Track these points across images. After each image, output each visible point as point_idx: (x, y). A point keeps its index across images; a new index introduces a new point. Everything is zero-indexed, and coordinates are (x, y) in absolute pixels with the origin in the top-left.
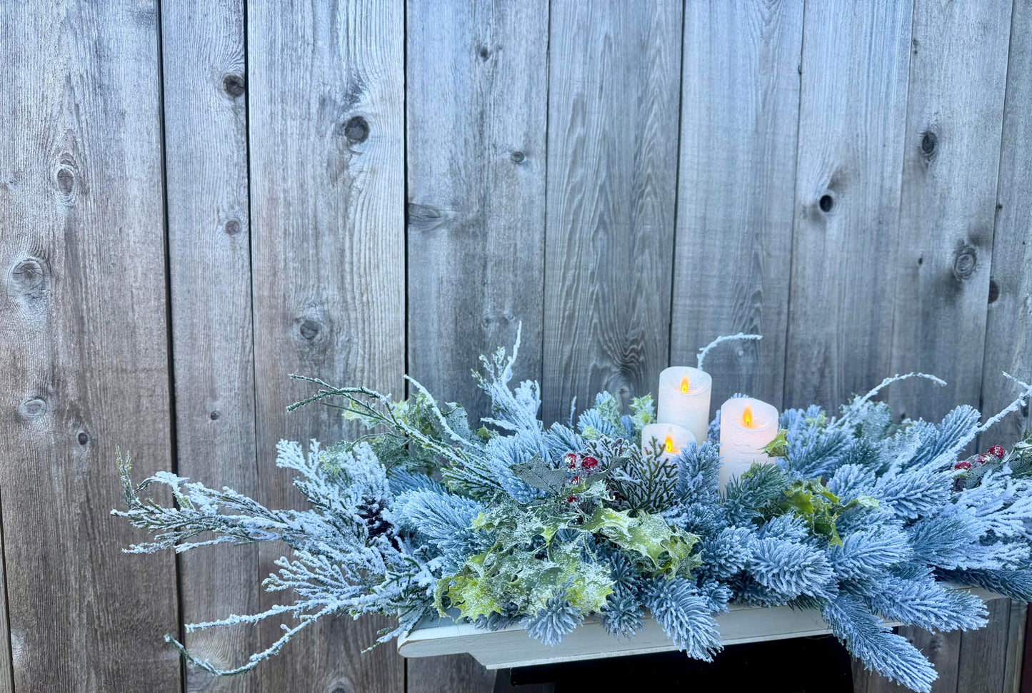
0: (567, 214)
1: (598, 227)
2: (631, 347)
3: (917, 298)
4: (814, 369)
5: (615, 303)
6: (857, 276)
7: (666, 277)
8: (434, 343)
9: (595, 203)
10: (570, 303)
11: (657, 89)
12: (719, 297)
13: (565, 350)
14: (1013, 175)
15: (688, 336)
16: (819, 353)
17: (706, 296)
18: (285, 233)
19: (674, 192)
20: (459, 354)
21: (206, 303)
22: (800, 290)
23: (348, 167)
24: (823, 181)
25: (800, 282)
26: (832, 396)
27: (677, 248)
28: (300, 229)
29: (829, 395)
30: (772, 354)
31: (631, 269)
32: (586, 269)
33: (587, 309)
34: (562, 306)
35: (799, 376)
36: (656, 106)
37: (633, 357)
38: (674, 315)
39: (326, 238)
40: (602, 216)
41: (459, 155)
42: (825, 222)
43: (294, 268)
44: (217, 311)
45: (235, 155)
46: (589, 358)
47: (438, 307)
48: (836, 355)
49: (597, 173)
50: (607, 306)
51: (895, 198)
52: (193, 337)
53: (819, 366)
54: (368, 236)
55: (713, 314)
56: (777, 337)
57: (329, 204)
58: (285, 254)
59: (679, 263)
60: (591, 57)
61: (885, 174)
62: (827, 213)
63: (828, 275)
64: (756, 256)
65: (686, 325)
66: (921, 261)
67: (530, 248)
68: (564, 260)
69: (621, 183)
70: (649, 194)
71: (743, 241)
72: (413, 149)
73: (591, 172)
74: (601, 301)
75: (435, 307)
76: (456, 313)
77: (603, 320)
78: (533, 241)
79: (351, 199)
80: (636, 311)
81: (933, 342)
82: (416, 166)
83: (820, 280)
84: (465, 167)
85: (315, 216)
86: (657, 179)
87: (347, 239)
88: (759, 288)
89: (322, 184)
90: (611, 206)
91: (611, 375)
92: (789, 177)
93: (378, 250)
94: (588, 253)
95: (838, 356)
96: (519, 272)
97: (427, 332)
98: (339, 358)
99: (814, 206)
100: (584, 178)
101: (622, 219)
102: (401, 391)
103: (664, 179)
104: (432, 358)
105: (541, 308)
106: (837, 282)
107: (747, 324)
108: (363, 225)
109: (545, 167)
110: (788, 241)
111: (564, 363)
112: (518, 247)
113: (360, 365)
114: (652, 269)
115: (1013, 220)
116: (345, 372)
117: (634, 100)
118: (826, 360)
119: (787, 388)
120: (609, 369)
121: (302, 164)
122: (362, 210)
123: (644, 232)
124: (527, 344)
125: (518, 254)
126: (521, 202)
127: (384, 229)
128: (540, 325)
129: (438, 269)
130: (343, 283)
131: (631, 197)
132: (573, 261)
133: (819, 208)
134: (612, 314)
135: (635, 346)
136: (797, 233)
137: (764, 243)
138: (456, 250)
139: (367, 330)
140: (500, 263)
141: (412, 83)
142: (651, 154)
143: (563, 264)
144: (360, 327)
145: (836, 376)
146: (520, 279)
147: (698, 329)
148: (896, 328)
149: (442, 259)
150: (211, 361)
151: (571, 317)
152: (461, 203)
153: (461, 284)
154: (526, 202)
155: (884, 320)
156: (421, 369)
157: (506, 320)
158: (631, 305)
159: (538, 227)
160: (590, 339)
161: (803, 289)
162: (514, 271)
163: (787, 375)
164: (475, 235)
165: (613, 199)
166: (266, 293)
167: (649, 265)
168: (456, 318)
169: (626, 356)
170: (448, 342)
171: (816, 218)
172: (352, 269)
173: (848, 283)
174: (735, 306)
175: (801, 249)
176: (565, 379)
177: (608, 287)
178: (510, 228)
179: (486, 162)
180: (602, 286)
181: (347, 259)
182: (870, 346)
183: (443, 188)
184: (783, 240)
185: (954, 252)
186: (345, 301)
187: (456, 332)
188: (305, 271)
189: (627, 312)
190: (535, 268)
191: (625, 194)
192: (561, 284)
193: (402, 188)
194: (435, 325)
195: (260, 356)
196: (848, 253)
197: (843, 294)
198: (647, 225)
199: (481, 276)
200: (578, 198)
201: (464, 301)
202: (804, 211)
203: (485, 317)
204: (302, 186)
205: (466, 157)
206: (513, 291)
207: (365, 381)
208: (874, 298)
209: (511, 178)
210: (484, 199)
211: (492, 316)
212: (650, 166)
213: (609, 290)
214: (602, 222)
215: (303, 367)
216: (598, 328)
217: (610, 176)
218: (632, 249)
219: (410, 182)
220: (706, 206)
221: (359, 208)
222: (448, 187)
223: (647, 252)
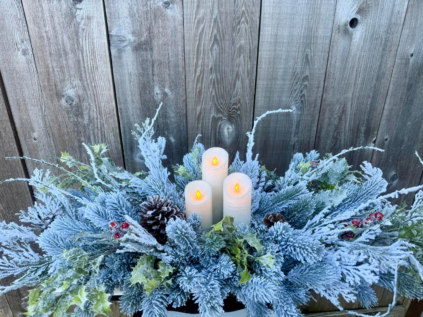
0: (195, 35)
1: (213, 43)
2: (233, 107)
3: (406, 77)
4: (336, 116)
5: (224, 84)
6: (368, 65)
8: (130, 105)
9: (211, 29)
10: (199, 85)
12: (284, 80)
13: (197, 109)
15: (264, 101)
16: (340, 108)
17: (276, 79)
18: (50, 54)
19: (258, 20)
21: (21, 89)
22: (332, 74)
23: (75, 17)
24: (353, 9)
25: (332, 70)
26: (345, 130)
27: (259, 53)
28: (57, 51)
29: (343, 129)
30: (312, 109)
31: (233, 66)
32: (208, 67)
33: (209, 88)
34: (195, 86)
35: (326, 120)
37: (234, 112)
38: (257, 90)
39: (70, 55)
40: (215, 36)
41: (134, 5)
42: (352, 34)
43: (57, 71)
44: (26, 93)
45: (19, 14)
46: (210, 113)
47: (130, 88)
48: (350, 109)
49: (212, 12)
50: (220, 86)
51: (400, 18)
52: (19, 105)
53: (339, 115)
54: (90, 53)
55: (279, 88)
56: (316, 100)
57: (69, 38)
58: (52, 65)
59: (261, 61)
61: (396, 3)
62: (354, 29)
63: (350, 66)
65: (264, 95)
66: (412, 55)
67: (177, 55)
68: (195, 62)
69: (226, 17)
70: (243, 22)
71: (299, 47)
72: (108, 4)
73: (209, 11)
74: (216, 84)
75: (129, 88)
76: (140, 90)
77: (217, 93)
78: (178, 51)
79: (80, 34)
80: (236, 88)
81: (412, 101)
82: (110, 13)
83: (344, 69)
84: (138, 12)
85: (63, 44)
86: (248, 13)
87: (80, 55)
88: (307, 73)
89: (64, 27)
90: (221, 30)
91: (222, 121)
92: (332, 7)
93: (96, 60)
94: (208, 58)
95: (351, 109)
96: (171, 69)
97: (126, 100)
98: (85, 113)
99: (346, 25)
100: (205, 14)
101: (227, 37)
102: (116, 128)
103: (252, 13)
104: (130, 112)
105: (184, 88)
106: (355, 69)
107: (299, 93)
108: (87, 48)
109: (182, 9)
110: (327, 46)
111: (197, 115)
112: (170, 55)
113: (95, 116)
114: (245, 65)
116: (89, 119)
118: (344, 112)
119: (319, 126)
120: (221, 118)
121: (52, 17)
122: (86, 40)
123: (240, 44)
124: (179, 106)
125: (170, 59)
126: (170, 30)
127: (98, 49)
128: (184, 96)
129: (128, 68)
130: (81, 77)
131: (233, 24)
132: (200, 62)
133: (349, 26)
134: (222, 90)
135: (235, 106)
136: (333, 42)
137: (312, 48)
138: (137, 58)
139: (96, 100)
140: (161, 64)
143: (194, 64)
144: (93, 98)
145: (348, 120)
146: (172, 72)
147: (270, 97)
148: (389, 93)
149: (130, 63)
150: (29, 115)
151: (200, 92)
152: (137, 32)
153: (141, 76)
154: (173, 30)
155: (382, 90)
156: (125, 118)
157: (166, 93)
158: (233, 85)
159: (180, 43)
160: (211, 103)
161: (334, 74)
162: (169, 68)
163: (320, 120)
164: (146, 49)
165: (222, 26)
166: (46, 84)
167: (243, 63)
168: (140, 93)
169: (230, 111)
170: (138, 105)
171: (346, 32)
172: (85, 70)
173: (362, 69)
174: (293, 84)
175: (334, 51)
176: (198, 123)
177: (220, 76)
178: (165, 45)
179: (149, 9)
180: (216, 75)
181: (82, 65)
182: (371, 104)
183: (127, 25)
184: (324, 46)
186: (84, 86)
187: (141, 99)
188: (63, 72)
189: (231, 89)
190: (180, 66)
191: (229, 23)
192: (194, 75)
193: (105, 27)
194: (130, 97)
195: (49, 113)
196: (364, 52)
197: (358, 76)
198: (242, 40)
199: (151, 71)
200: (202, 26)
201: (144, 84)
202: (339, 29)
203: (155, 92)
204: (54, 28)
205: (138, 6)
206: (169, 78)
207: (99, 123)
208: (378, 78)
209: (164, 16)
210: (149, 29)
211: (159, 92)
212: (244, 6)
213: (220, 77)
214: (216, 40)
215: (69, 117)
216: (215, 98)
217: (220, 12)
218: (233, 55)
219: (109, 23)
220: (277, 28)
221: (84, 38)
222: (129, 24)
223: (242, 55)
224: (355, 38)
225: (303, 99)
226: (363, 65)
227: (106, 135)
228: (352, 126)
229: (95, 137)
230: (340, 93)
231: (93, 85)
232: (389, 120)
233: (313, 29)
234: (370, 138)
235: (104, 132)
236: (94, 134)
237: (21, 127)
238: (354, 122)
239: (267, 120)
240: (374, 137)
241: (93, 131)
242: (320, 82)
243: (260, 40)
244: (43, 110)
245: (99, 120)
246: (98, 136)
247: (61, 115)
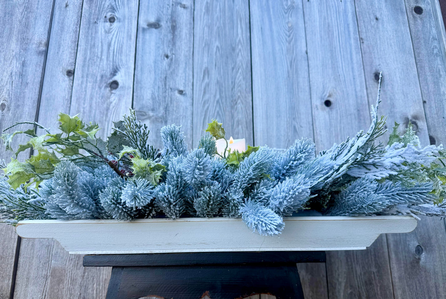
0: (202, 112)
9: (215, 107)
11: (240, 64)
14: (428, 88)
19: (251, 102)
23: (109, 99)
24: (324, 94)
25: (319, 138)
36: (240, 71)
40: (218, 112)
41: (156, 92)
45: (67, 96)
49: (215, 96)
51: (364, 100)
57: (101, 112)
59: (256, 131)
60: (211, 55)
61: (357, 90)
62: (329, 108)
64: (295, 127)
66: (386, 128)
69: (226, 99)
70: (239, 103)
71: (287, 121)
72: (136, 91)
73: (212, 96)
78: (187, 123)
79: (109, 110)
82: (137, 97)
84: (158, 96)
85: (94, 116)
86: (242, 97)
89: (99, 105)
90: (222, 108)
92: (307, 94)
99: (321, 105)
100: (209, 98)
101: (227, 113)
103: (246, 97)
110: (310, 120)
115: (434, 108)
117: (230, 68)
121: (92, 98)
122: (114, 113)
123: (238, 118)
126: (182, 108)
131: (231, 105)
133: (324, 106)
136: (314, 116)
137: (298, 122)
138: (153, 128)
141: (137, 68)
142: (239, 88)
152: (156, 110)
153: (155, 142)
154: (184, 108)
159: (190, 118)
164: (162, 122)
165: (223, 106)
167: (241, 132)
171: (323, 110)
175: (317, 123)
179: (167, 95)
184: (307, 120)
185: (404, 123)
191: (228, 104)
196: (343, 124)
198: (239, 116)
202: (317, 107)
204: (91, 106)
205: (159, 93)
209: (178, 101)
210: (166, 108)
212: (239, 93)
214: (218, 114)
217: (221, 97)
218: (233, 126)
219: (134, 103)
220: (267, 107)
221: (112, 113)
222: (150, 104)
223: (240, 126)
224: (332, 114)
233: (296, 108)
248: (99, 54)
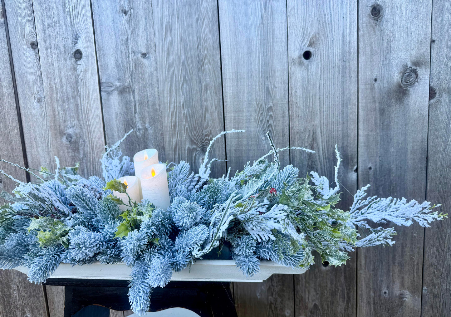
0: (168, 77)
1: (183, 83)
2: (206, 138)
3: (375, 102)
5: (195, 118)
6: (331, 93)
7: (220, 103)
9: (180, 71)
10: (174, 119)
11: (206, 12)
12: (248, 111)
13: (174, 141)
14: (442, 20)
16: (309, 136)
17: (242, 111)
18: (57, 100)
19: (219, 61)
20: (128, 144)
21: (34, 130)
22: (294, 103)
23: (76, 71)
24: (304, 43)
25: (294, 99)
27: (224, 89)
28: (62, 98)
29: (318, 158)
30: (281, 138)
31: (201, 101)
32: (180, 103)
33: (182, 121)
34: (170, 120)
36: (206, 21)
37: (207, 143)
38: (225, 121)
39: (71, 101)
40: (184, 77)
41: (119, 58)
42: (308, 66)
43: (62, 114)
44: (38, 133)
45: (37, 72)
46: (185, 144)
47: (117, 125)
48: (320, 136)
49: (180, 58)
50: (192, 119)
51: (353, 47)
52: (31, 143)
53: (310, 143)
54: (86, 98)
55: (246, 119)
56: (283, 129)
57: (71, 86)
58: (58, 109)
59: (226, 96)
60: (171, 4)
61: (345, 34)
62: (308, 60)
63: (311, 94)
64: (268, 88)
65: (232, 126)
66: (376, 80)
67: (154, 95)
68: (168, 99)
69: (192, 60)
70: (207, 64)
71: (259, 81)
72: (100, 59)
73: (177, 57)
74: (188, 117)
75: (115, 125)
76: (125, 126)
77: (190, 126)
78: (154, 92)
79: (79, 83)
80: (206, 121)
81: (388, 125)
82: (101, 66)
83: (307, 97)
84: (122, 63)
85: (67, 92)
86: (210, 56)
87: (79, 100)
88: (271, 104)
89: (68, 79)
90: (189, 72)
91: (196, 152)
92: (284, 45)
93: (90, 103)
94: (179, 96)
95: (322, 137)
96: (150, 107)
97: (113, 136)
98: (81, 148)
99: (300, 58)
100: (174, 60)
101: (194, 77)
103: (213, 56)
105: (161, 123)
106: (318, 97)
107: (266, 124)
108: (84, 94)
110: (286, 78)
111: (174, 147)
112: (149, 95)
113: (89, 151)
114: (212, 100)
115: (445, 48)
116: (84, 154)
117: (194, 19)
118: (314, 140)
119: (291, 155)
120: (196, 149)
121: (60, 72)
122: (83, 87)
123: (206, 83)
124: (157, 139)
125: (149, 99)
126: (147, 74)
127: (92, 94)
128: (162, 130)
129: (115, 109)
130: (79, 118)
131: (198, 66)
132: (173, 99)
133: (303, 58)
134: (194, 123)
135: (207, 138)
137: (271, 81)
138: (122, 100)
139: (90, 136)
140: (141, 103)
141: (96, 31)
142: (206, 44)
143: (168, 102)
144: (87, 135)
145: (321, 147)
146: (151, 110)
149: (116, 104)
150: (38, 152)
151: (175, 126)
152: (122, 79)
153: (126, 114)
154: (150, 74)
155: (351, 116)
157: (147, 129)
158: (203, 118)
159: (156, 86)
160: (185, 135)
161: (296, 103)
162: (148, 106)
164: (129, 92)
165: (189, 68)
166: (53, 124)
167: (210, 98)
168: (125, 129)
169: (203, 142)
171: (301, 64)
172: (82, 112)
173: (325, 96)
174: (258, 115)
175: (293, 82)
176: (175, 154)
177: (191, 110)
178: (144, 87)
180: (188, 110)
181: (80, 108)
182: (342, 130)
183: (114, 73)
184: (282, 79)
185: (400, 73)
186: (81, 125)
188: (65, 114)
189: (202, 121)
190: (157, 105)
191: (195, 65)
192: (168, 111)
193: (97, 76)
194: (116, 132)
195: (53, 149)
196: (324, 80)
197: (322, 103)
198: (207, 79)
199: (134, 110)
200: (172, 70)
201: (128, 121)
202: (294, 61)
203: (138, 128)
204: (61, 81)
205: (122, 58)
206: (149, 115)
207: (91, 157)
208: (343, 104)
209: (142, 66)
210: (132, 76)
211: (141, 127)
212: (206, 50)
213: (192, 112)
214: (185, 80)
215: (68, 152)
216: (189, 130)
217: (187, 58)
218: (201, 91)
219: (100, 73)
220: (237, 66)
221: (82, 86)
222: (116, 73)
223: (209, 92)
224: (311, 68)
225: (270, 129)
226: (325, 93)
227: (97, 168)
228: (326, 154)
229: (87, 170)
230: (306, 121)
231: (88, 123)
232: (368, 147)
233: (270, 64)
234: (350, 167)
235: (95, 165)
236: (87, 167)
237: (32, 162)
238: (327, 150)
239: (239, 149)
240: (354, 165)
241: (86, 164)
242: (284, 112)
243: (223, 78)
244: (49, 147)
245: (91, 155)
246: (90, 169)
247: (62, 150)
248: (56, 18)
